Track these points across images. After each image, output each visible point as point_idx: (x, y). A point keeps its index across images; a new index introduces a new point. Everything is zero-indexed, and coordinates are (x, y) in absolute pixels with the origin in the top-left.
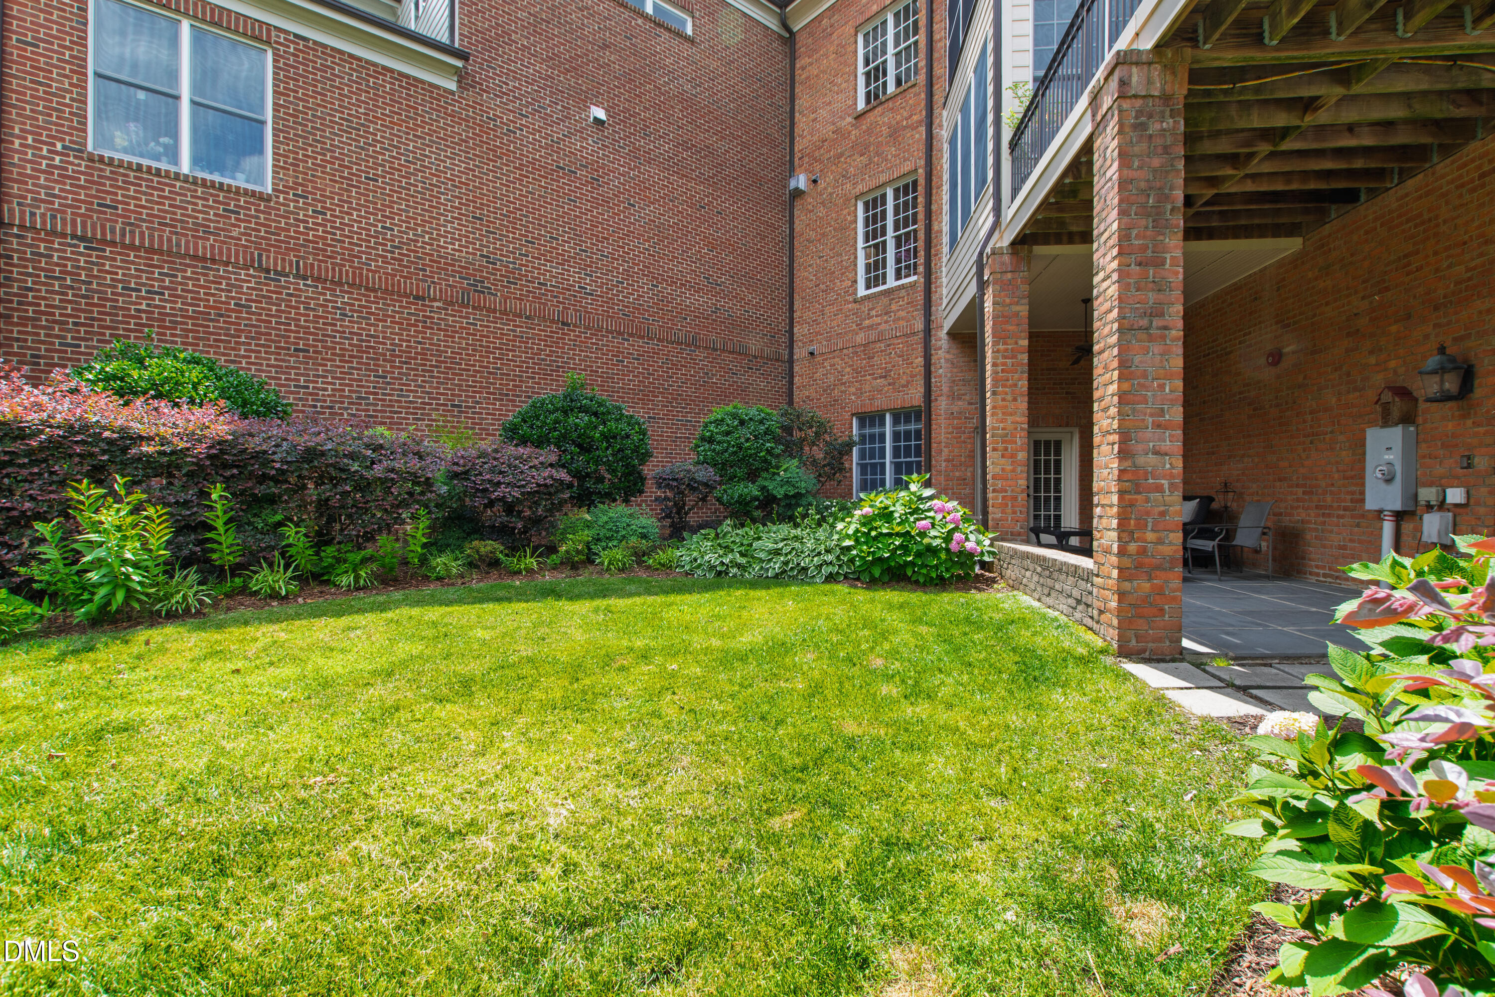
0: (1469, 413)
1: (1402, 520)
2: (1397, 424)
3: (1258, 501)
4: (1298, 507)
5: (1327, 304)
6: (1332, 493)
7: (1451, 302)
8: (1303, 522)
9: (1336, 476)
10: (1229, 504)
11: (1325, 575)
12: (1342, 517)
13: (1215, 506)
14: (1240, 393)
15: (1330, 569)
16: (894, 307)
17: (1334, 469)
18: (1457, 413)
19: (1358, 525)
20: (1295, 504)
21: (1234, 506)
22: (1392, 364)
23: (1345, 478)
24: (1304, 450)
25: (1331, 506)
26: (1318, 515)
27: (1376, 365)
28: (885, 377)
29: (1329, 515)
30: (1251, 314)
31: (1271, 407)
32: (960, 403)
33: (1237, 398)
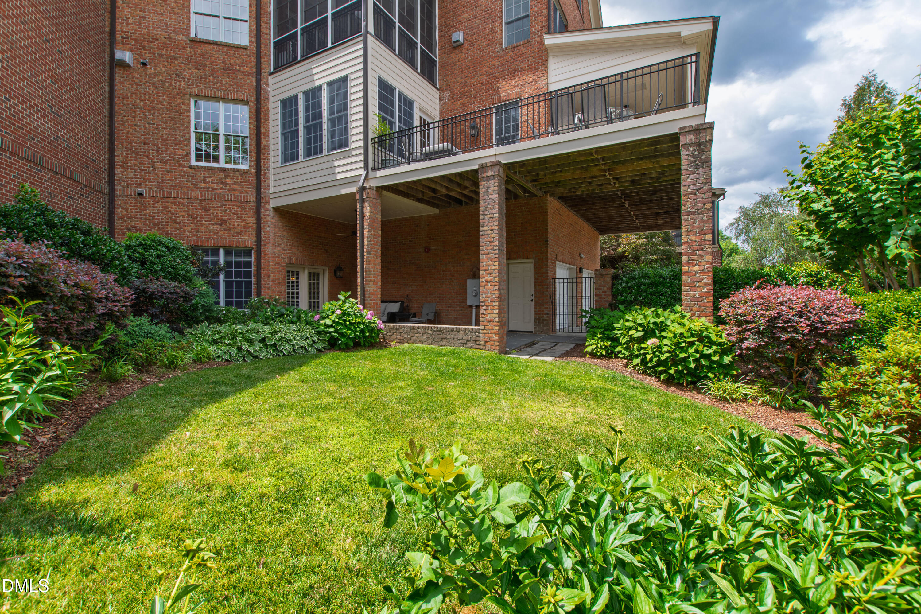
5: (449, 235)
6: (451, 300)
8: (440, 310)
9: (453, 294)
12: (456, 307)
14: (410, 261)
16: (228, 180)
19: (462, 310)
23: (457, 295)
24: (440, 285)
25: (451, 304)
26: (446, 307)
28: (221, 225)
29: (450, 307)
31: (425, 268)
32: (279, 249)
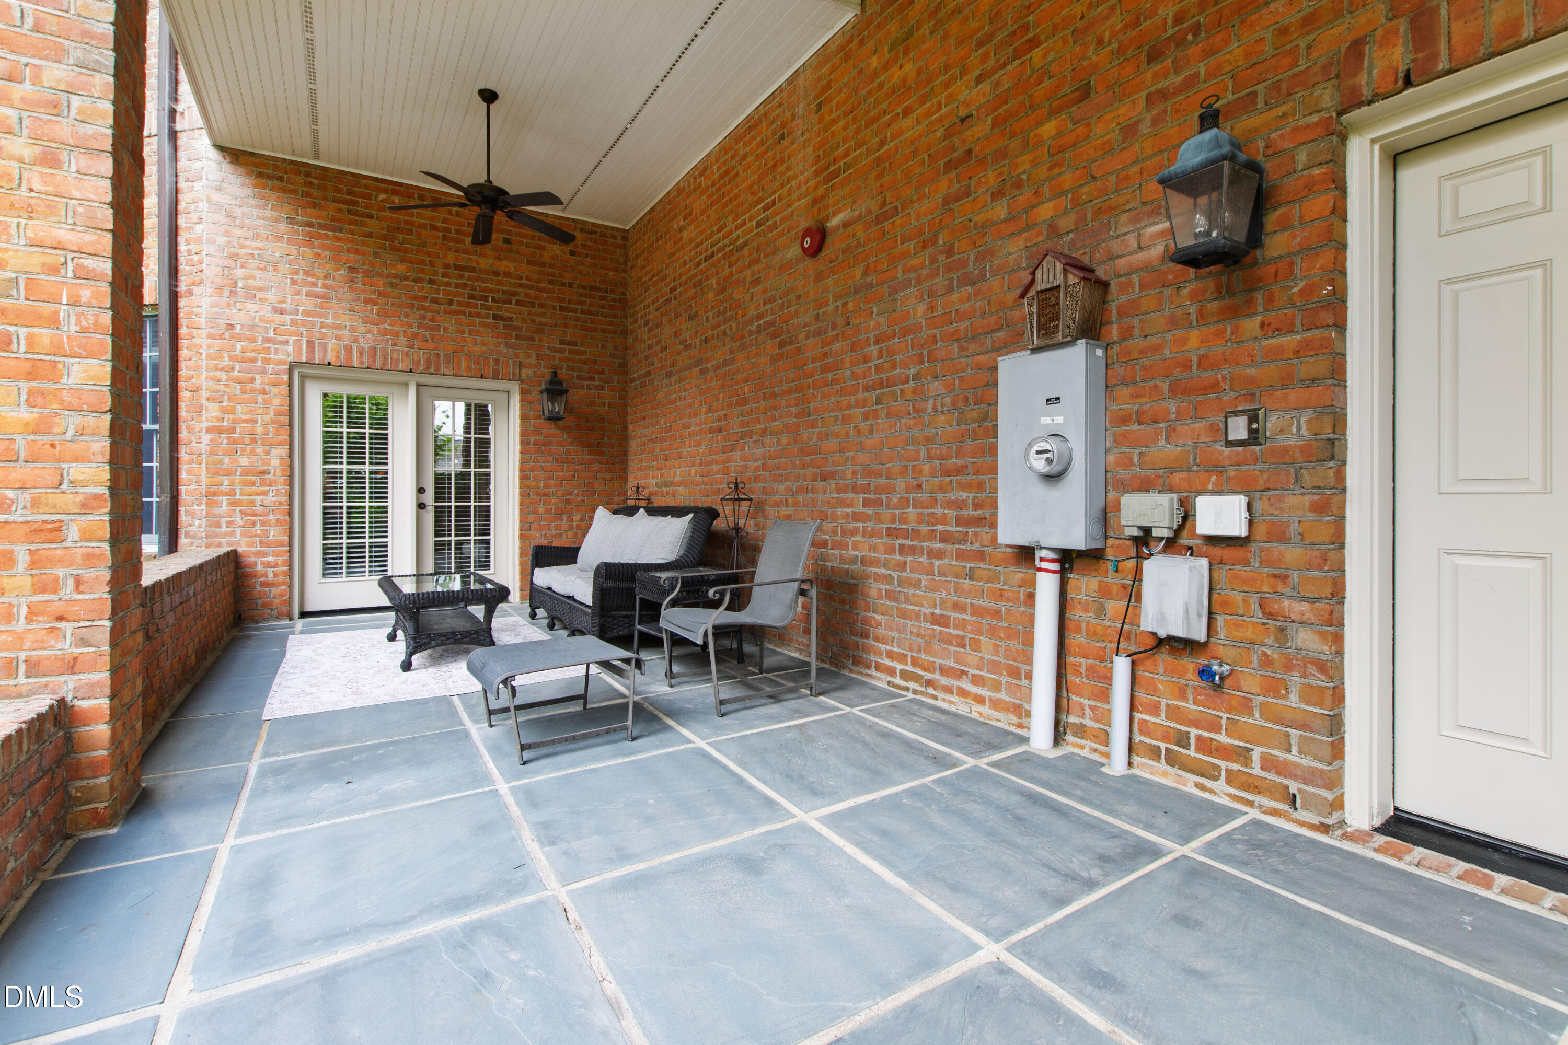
0: (1250, 302)
1: (1071, 569)
2: (1071, 343)
3: (788, 517)
4: (854, 532)
5: (907, 112)
6: (918, 504)
7: (1196, 29)
8: (864, 561)
9: (926, 468)
10: (742, 522)
11: (905, 675)
12: (939, 555)
13: (720, 524)
14: (760, 317)
15: (915, 663)
17: (923, 454)
18: (1213, 306)
19: (971, 575)
20: (850, 526)
21: (749, 525)
22: (1045, 211)
23: (946, 473)
24: (866, 418)
25: (916, 534)
26: (890, 550)
27: (1010, 219)
29: (913, 550)
30: (774, 167)
31: (807, 337)
32: (251, 306)
33: (753, 327)
